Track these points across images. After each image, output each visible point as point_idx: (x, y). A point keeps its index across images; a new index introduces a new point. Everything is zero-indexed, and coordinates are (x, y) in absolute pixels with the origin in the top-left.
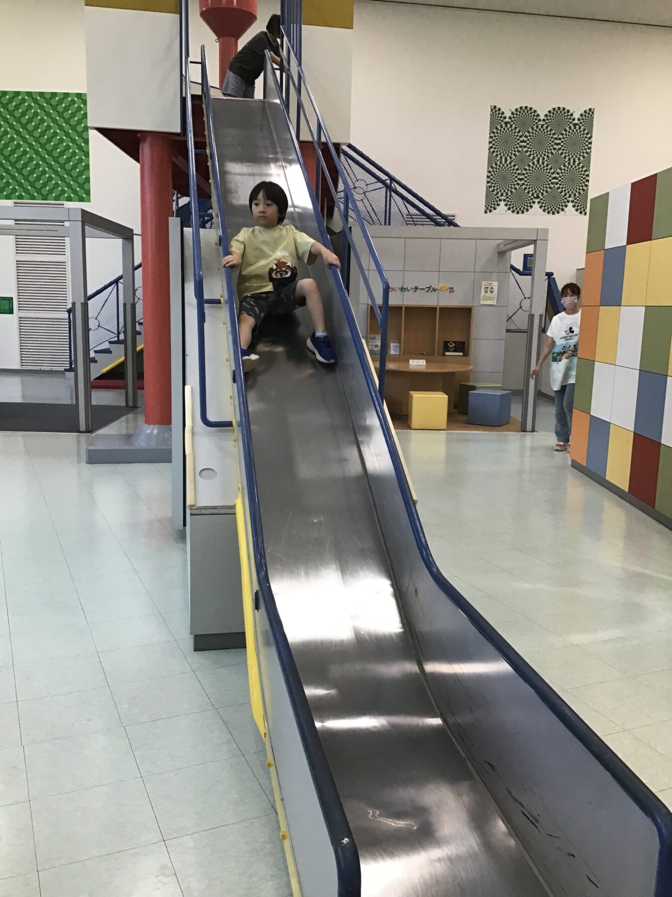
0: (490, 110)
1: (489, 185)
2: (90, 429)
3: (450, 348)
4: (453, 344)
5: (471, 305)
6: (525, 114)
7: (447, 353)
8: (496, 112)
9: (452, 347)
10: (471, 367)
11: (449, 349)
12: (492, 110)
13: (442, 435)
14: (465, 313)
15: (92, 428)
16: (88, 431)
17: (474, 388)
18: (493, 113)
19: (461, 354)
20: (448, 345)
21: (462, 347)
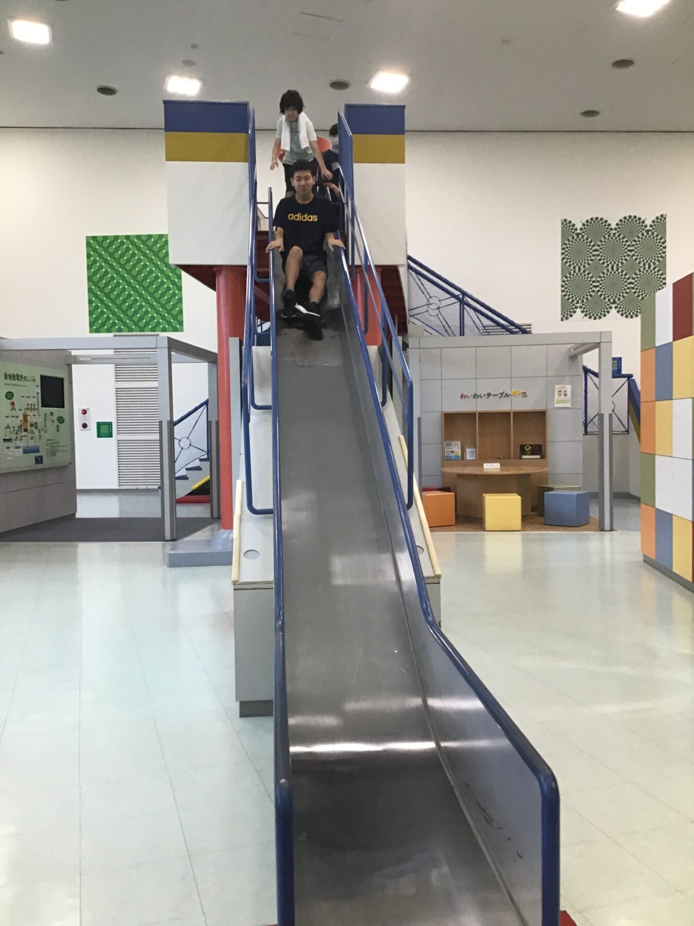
0: (560, 223)
1: (563, 293)
2: (175, 538)
3: (526, 451)
4: (530, 448)
5: (545, 408)
6: (596, 225)
7: (524, 457)
8: (567, 225)
9: (529, 451)
10: (547, 469)
11: (525, 453)
12: (562, 223)
13: (518, 536)
14: (540, 416)
15: (176, 537)
16: (173, 540)
17: (551, 489)
18: (564, 226)
19: (539, 457)
20: (524, 449)
21: (539, 450)
